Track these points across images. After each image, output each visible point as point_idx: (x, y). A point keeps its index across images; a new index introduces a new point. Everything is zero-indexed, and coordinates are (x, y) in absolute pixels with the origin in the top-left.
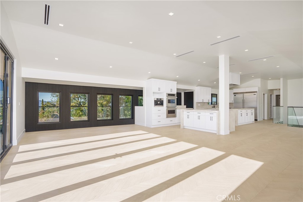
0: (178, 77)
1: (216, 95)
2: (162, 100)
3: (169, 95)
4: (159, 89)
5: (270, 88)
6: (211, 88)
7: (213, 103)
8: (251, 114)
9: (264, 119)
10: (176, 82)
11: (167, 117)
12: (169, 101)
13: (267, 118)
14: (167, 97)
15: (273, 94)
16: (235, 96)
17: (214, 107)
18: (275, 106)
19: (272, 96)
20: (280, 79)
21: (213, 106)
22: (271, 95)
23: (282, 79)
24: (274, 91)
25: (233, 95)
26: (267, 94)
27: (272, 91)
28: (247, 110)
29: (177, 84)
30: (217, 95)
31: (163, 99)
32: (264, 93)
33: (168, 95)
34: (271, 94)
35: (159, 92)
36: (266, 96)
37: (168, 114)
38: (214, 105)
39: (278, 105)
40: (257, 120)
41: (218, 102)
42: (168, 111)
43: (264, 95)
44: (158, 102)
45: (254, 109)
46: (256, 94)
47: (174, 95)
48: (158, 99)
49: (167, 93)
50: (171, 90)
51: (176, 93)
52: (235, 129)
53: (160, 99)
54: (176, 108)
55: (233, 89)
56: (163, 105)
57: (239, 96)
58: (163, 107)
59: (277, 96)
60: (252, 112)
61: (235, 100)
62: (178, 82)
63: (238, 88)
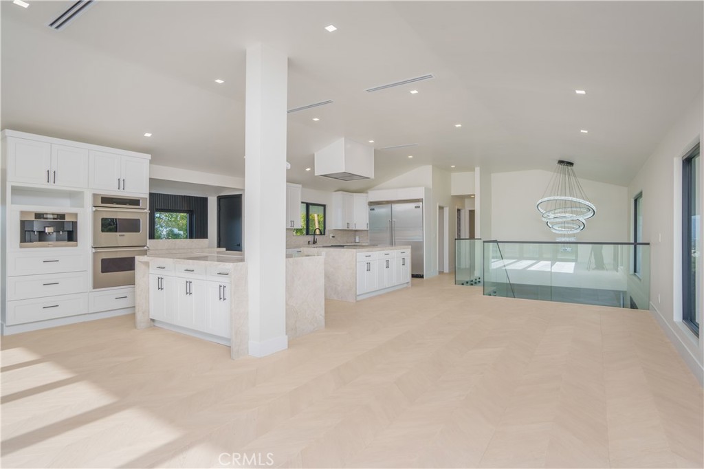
0: (148, 135)
1: (323, 207)
2: (67, 219)
3: (107, 200)
4: (51, 176)
5: (456, 191)
6: (300, 186)
7: (311, 231)
8: (402, 261)
9: (441, 273)
10: (149, 156)
11: (97, 285)
12: (109, 225)
13: (449, 269)
14: (94, 209)
15: (464, 207)
16: (371, 210)
17: (315, 242)
18: (468, 237)
19: (462, 212)
20: (473, 170)
21: (310, 238)
22: (459, 210)
23: (477, 169)
24: (467, 201)
25: (366, 208)
26: (448, 209)
27: (462, 198)
28: (387, 252)
29: (151, 162)
30: (324, 206)
31: (76, 215)
32: (442, 205)
33: (102, 203)
34: (460, 208)
35: (51, 186)
36: (446, 211)
38: (314, 235)
39: (472, 236)
40: (422, 277)
41: (327, 228)
42: (103, 260)
43: (441, 208)
44: (45, 227)
45: (410, 247)
46: (419, 207)
47: (135, 202)
48: (43, 214)
49: (95, 196)
50: (121, 183)
51: (147, 196)
52: (324, 323)
53: (57, 215)
54: (146, 250)
55: (367, 193)
56: (76, 241)
57: (381, 211)
58: (77, 246)
59: (472, 213)
60: (403, 256)
61: (373, 221)
62: (157, 155)
63: (379, 189)
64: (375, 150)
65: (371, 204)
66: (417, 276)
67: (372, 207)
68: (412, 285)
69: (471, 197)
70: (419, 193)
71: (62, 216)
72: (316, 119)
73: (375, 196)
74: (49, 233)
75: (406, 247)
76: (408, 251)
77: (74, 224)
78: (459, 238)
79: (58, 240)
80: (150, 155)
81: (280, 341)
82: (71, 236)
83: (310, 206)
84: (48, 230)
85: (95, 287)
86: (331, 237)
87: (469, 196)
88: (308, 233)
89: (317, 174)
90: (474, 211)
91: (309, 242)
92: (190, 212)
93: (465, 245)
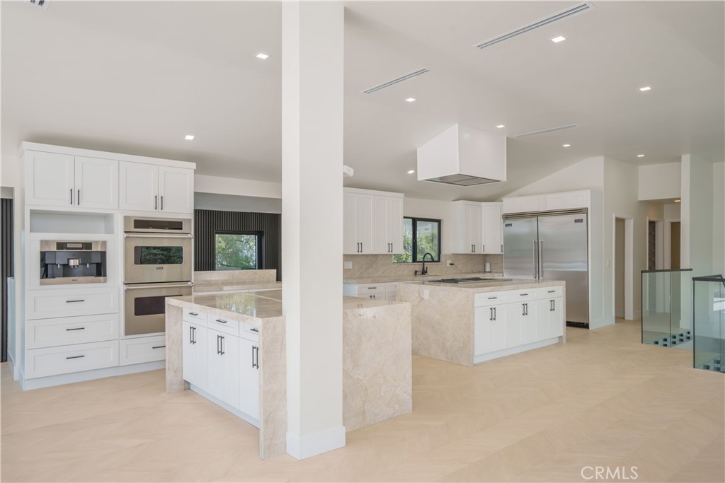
0: (190, 138)
1: (436, 224)
2: (94, 248)
3: (141, 224)
4: (75, 196)
6: (402, 195)
7: (420, 257)
8: (549, 305)
9: (619, 318)
10: (193, 165)
11: (130, 330)
12: (145, 256)
13: (634, 314)
14: (125, 235)
15: (662, 217)
16: (507, 226)
17: (424, 272)
19: (659, 226)
20: (679, 159)
21: (418, 267)
22: (652, 223)
24: (667, 207)
25: (500, 223)
26: (632, 221)
27: (658, 205)
28: (523, 292)
29: (196, 172)
30: (439, 221)
31: (104, 243)
32: (622, 216)
33: (136, 227)
34: (653, 219)
35: (74, 208)
37: (137, 313)
38: (424, 262)
39: (675, 266)
40: (585, 326)
41: (444, 252)
42: (137, 300)
43: (620, 222)
44: (68, 259)
45: (564, 282)
46: (581, 221)
47: (176, 225)
48: (66, 243)
49: (126, 218)
50: (159, 202)
51: (192, 217)
52: (411, 407)
53: (83, 243)
54: (190, 287)
55: (502, 201)
56: (105, 275)
57: (521, 227)
58: (105, 281)
59: (676, 227)
60: (552, 296)
61: (510, 241)
62: (205, 163)
63: (520, 195)
64: (507, 138)
65: (507, 217)
66: (577, 324)
67: (508, 222)
68: (568, 340)
69: (674, 203)
70: (580, 199)
71: (88, 245)
72: (411, 100)
73: (512, 204)
74: (74, 266)
75: (557, 282)
76: (560, 289)
77: (103, 254)
78: (652, 268)
79: (85, 275)
80: (195, 164)
81: (335, 436)
82: (99, 270)
83: (418, 222)
84: (72, 263)
85: (127, 333)
86: (448, 265)
87: (671, 201)
88: (415, 260)
89: (420, 178)
90: (679, 223)
91: (416, 272)
92: (260, 234)
93: (663, 279)
